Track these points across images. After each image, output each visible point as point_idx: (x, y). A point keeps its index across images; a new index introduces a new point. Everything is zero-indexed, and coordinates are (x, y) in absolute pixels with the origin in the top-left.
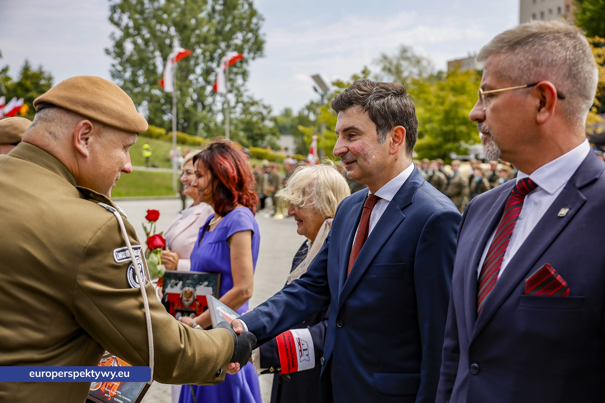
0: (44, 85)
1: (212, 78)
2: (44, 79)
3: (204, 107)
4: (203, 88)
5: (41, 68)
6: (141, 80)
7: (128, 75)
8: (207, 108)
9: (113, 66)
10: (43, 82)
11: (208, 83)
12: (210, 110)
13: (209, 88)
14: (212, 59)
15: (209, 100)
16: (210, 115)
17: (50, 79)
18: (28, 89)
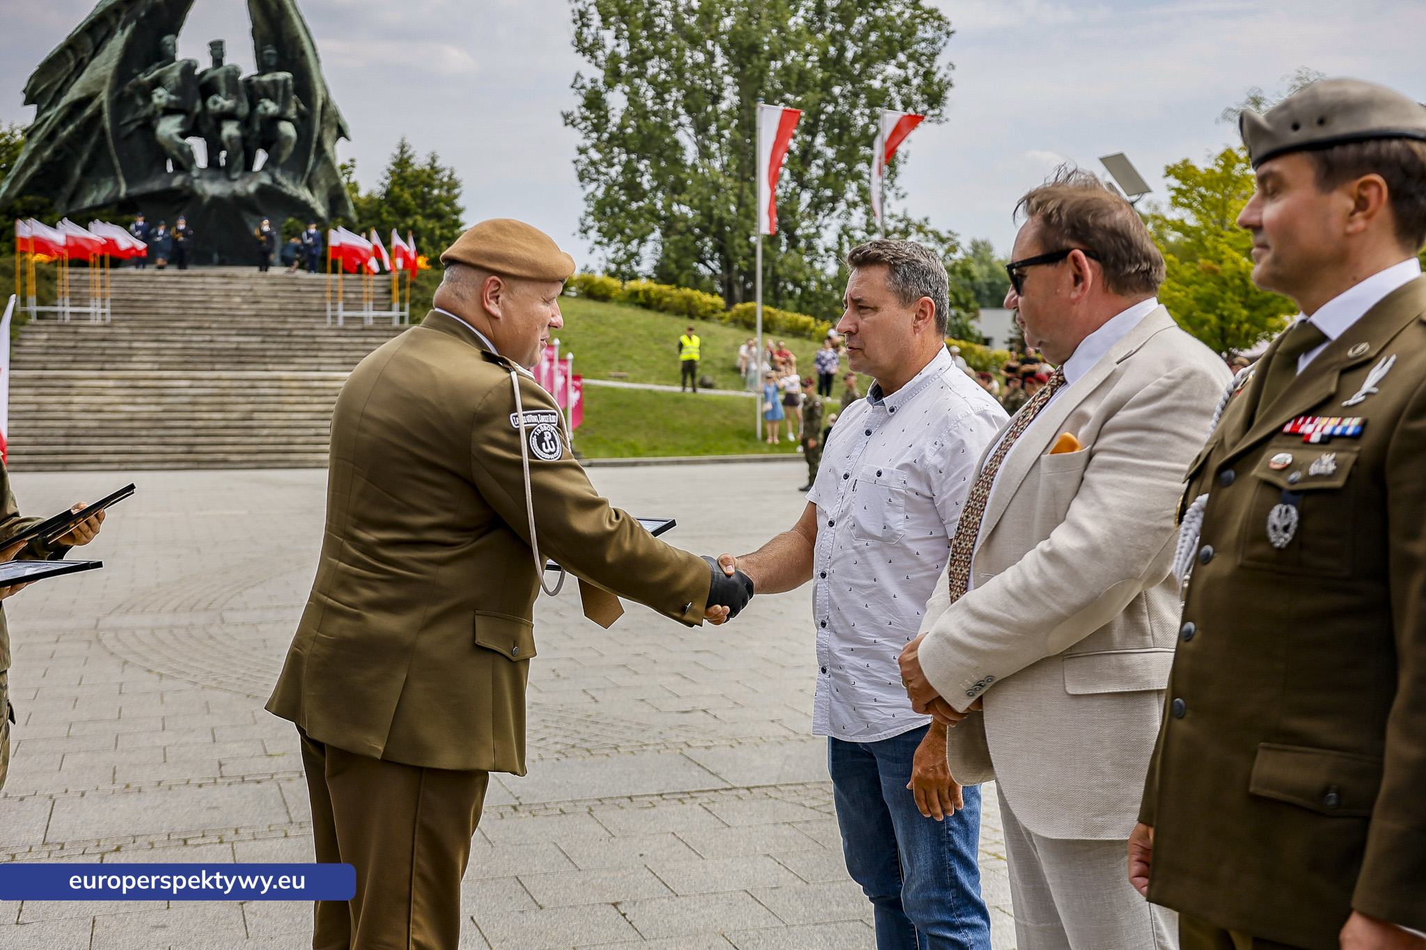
0: (438, 199)
1: (815, 171)
2: (441, 187)
3: (793, 241)
4: (793, 198)
5: (434, 160)
6: (646, 182)
7: (615, 171)
8: (802, 244)
9: (582, 151)
10: (436, 192)
11: (804, 185)
12: (811, 248)
13: (806, 197)
14: (811, 130)
15: (804, 228)
16: (806, 259)
17: (452, 185)
18: (405, 213)
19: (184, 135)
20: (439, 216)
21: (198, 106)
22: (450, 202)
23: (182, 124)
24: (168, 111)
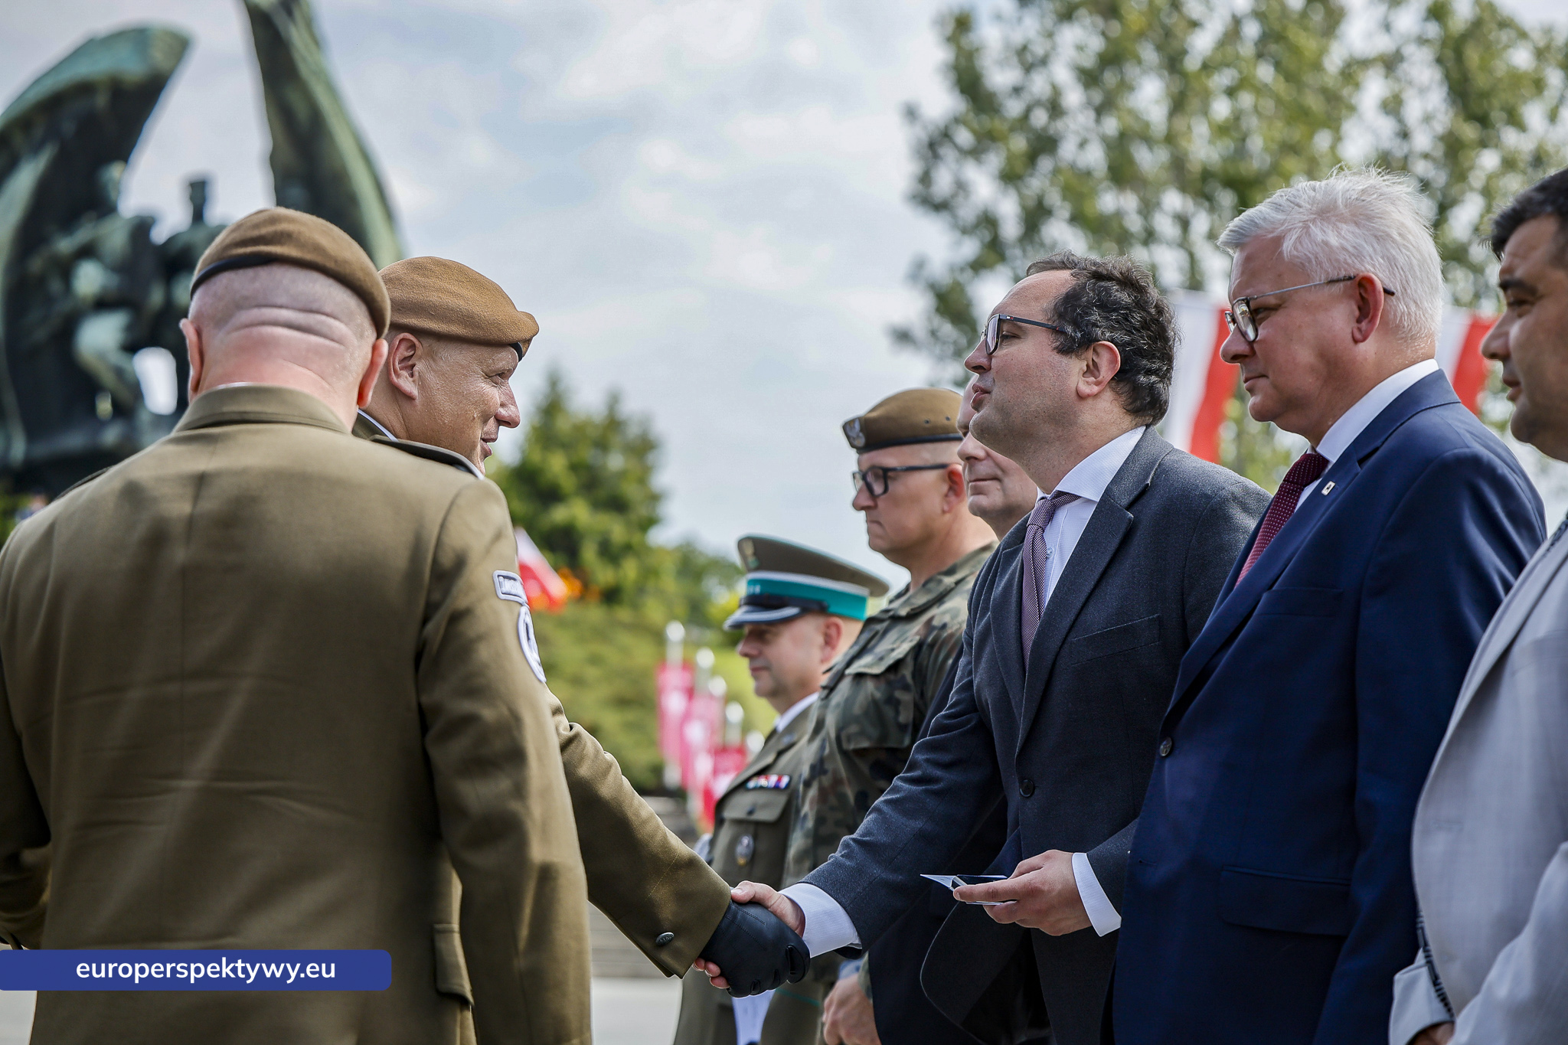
0: (618, 474)
10: (615, 462)
17: (646, 445)
18: (550, 496)
19: (132, 347)
20: (617, 505)
21: (156, 297)
22: (643, 476)
23: (129, 328)
24: (103, 304)
